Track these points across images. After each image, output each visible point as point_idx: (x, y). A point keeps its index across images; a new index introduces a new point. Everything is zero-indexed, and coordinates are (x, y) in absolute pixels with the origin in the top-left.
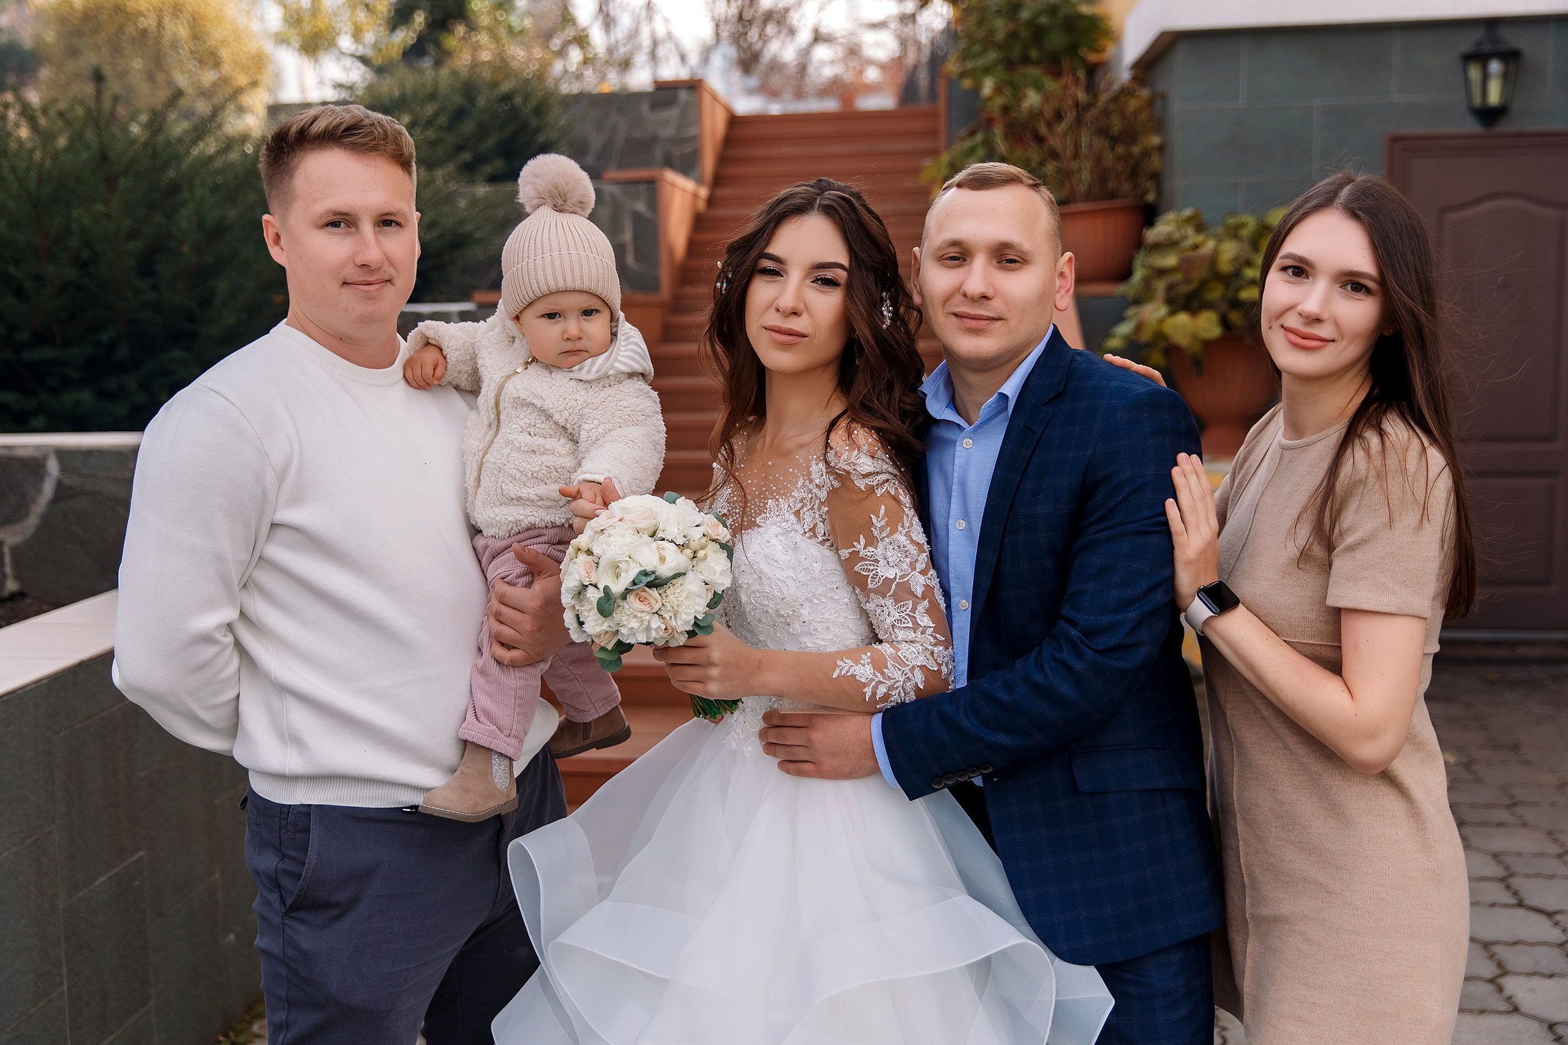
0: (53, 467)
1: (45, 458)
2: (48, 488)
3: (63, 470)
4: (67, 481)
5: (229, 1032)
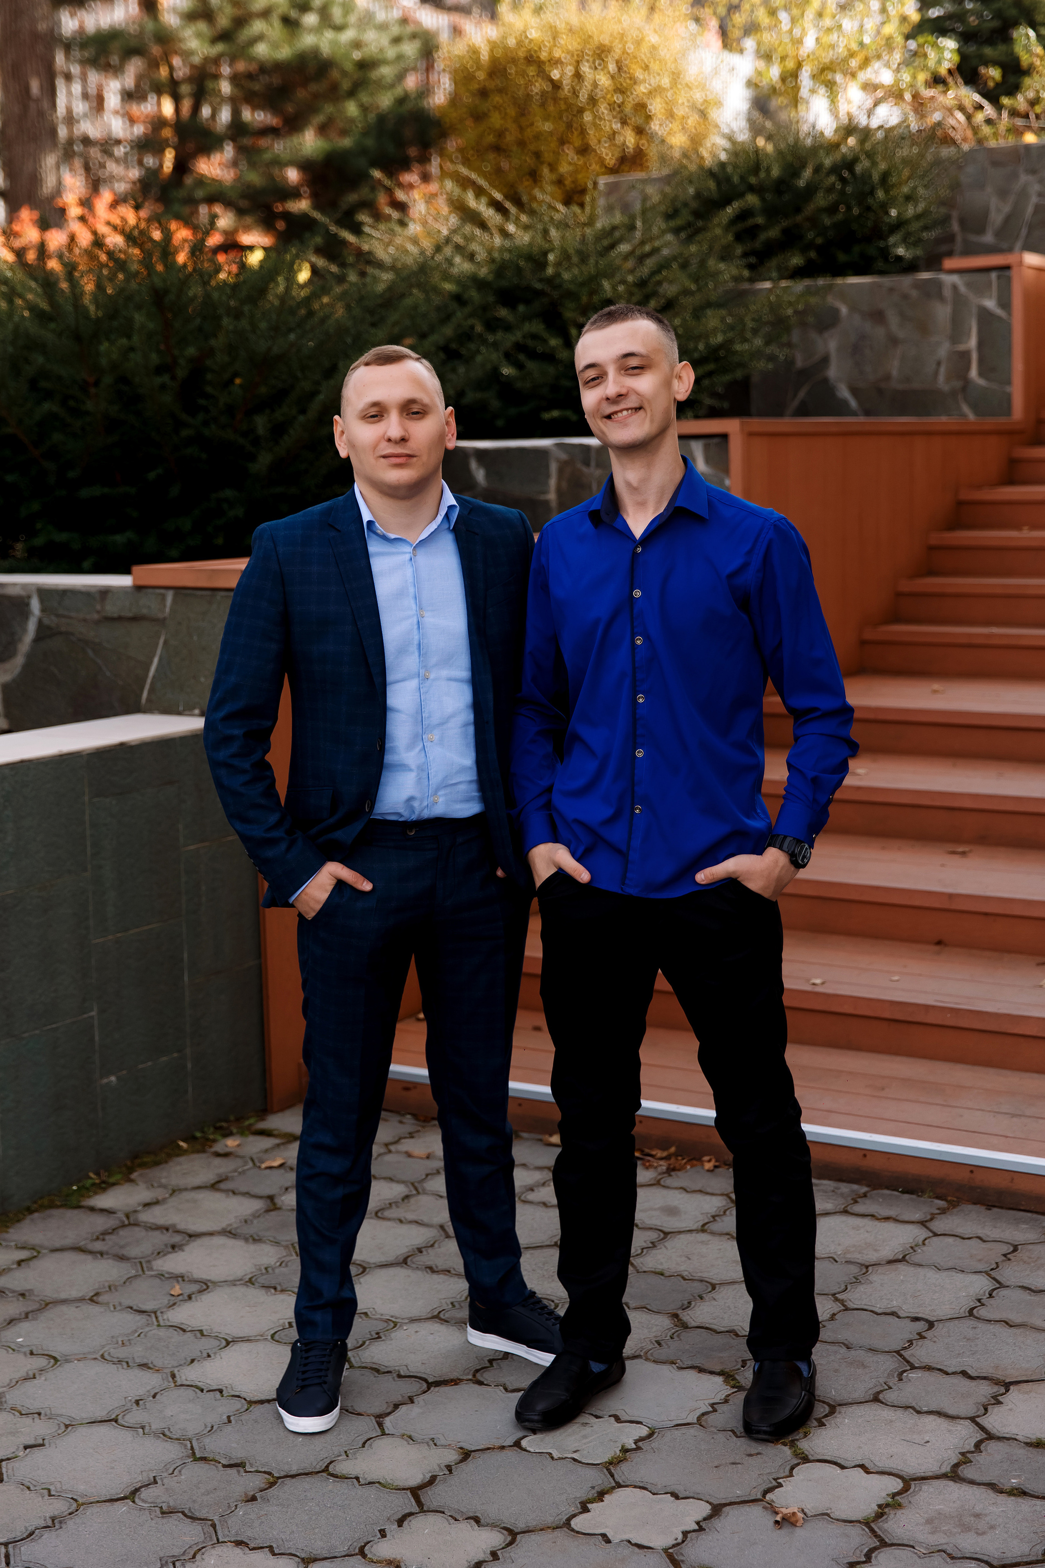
0: (35, 605)
1: (29, 597)
2: (32, 626)
3: (43, 610)
4: (46, 621)
5: (102, 1172)
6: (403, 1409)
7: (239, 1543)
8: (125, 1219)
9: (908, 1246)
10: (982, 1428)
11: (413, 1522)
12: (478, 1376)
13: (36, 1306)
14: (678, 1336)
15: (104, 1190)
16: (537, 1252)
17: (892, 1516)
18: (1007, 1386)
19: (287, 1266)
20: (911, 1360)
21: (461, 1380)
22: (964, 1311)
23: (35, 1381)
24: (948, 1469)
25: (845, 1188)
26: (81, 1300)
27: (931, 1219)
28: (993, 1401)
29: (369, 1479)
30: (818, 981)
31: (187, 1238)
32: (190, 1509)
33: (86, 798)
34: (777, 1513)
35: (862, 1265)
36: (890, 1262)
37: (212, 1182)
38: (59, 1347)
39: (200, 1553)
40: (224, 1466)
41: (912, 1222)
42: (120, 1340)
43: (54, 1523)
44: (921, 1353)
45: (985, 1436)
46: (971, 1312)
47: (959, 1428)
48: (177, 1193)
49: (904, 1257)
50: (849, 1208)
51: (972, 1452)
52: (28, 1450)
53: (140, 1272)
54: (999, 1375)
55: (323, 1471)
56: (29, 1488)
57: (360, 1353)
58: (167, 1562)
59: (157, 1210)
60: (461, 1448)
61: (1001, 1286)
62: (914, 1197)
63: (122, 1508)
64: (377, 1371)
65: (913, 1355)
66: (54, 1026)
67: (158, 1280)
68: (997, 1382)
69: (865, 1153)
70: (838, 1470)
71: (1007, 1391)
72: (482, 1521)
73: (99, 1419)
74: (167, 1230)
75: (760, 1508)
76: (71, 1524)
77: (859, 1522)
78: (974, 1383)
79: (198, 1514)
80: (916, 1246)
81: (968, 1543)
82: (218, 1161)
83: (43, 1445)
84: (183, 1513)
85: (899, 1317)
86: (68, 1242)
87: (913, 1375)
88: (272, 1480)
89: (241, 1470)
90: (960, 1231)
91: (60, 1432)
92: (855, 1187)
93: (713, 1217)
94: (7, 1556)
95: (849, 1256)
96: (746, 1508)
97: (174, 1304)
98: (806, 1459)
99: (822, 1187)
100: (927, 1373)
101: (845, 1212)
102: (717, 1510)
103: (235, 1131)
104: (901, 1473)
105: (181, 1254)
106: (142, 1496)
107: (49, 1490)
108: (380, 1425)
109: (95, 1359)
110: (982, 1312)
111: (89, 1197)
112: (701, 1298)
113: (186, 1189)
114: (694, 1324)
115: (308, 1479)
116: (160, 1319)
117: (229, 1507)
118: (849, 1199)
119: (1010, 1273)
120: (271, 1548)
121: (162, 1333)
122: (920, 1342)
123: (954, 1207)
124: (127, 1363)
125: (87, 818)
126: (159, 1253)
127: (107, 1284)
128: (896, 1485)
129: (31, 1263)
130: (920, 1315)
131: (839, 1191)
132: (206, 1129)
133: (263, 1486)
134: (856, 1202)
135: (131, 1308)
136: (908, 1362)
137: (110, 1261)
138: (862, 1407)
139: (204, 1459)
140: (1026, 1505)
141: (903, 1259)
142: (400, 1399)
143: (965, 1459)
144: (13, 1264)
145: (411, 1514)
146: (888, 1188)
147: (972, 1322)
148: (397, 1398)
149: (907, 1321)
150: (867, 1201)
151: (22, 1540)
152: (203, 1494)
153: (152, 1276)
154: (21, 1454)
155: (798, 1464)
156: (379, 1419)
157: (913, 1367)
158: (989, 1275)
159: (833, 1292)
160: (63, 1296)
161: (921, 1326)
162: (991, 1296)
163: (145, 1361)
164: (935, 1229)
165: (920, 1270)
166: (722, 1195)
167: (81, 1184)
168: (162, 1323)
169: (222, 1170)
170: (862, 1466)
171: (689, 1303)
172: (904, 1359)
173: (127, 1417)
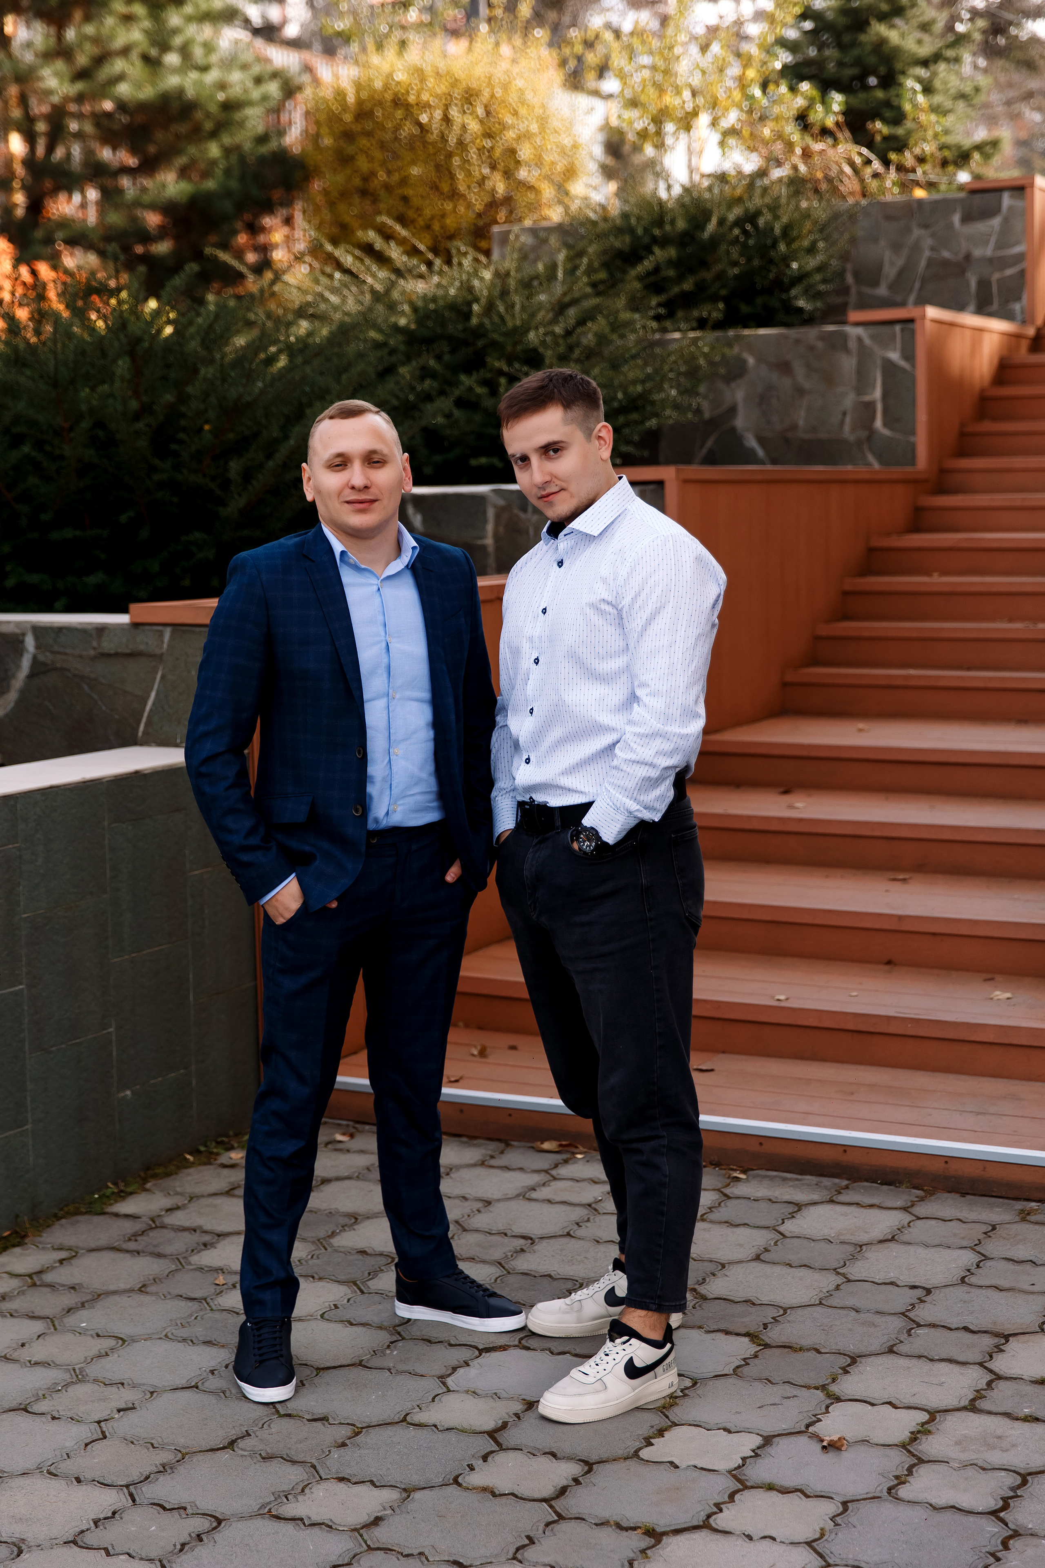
0: (30, 643)
1: (24, 634)
2: (26, 664)
3: (37, 647)
4: (40, 657)
5: (119, 1181)
6: (461, 1371)
7: (341, 1479)
8: (151, 1222)
9: (895, 1228)
10: (991, 1371)
11: (496, 1457)
12: (523, 1342)
13: (89, 1297)
14: (700, 1306)
15: (123, 1198)
16: (552, 1241)
17: (924, 1440)
18: (1007, 1338)
19: (318, 1258)
20: (917, 1319)
21: (509, 1346)
22: (956, 1279)
23: (109, 1358)
24: (967, 1403)
25: (827, 1182)
26: (131, 1290)
27: (912, 1206)
28: (996, 1350)
29: (446, 1426)
30: (782, 997)
31: (216, 1238)
32: (287, 1455)
33: (106, 823)
34: (822, 1441)
35: (856, 1245)
36: (881, 1242)
37: (227, 1189)
38: (124, 1329)
39: (308, 1488)
40: (309, 1420)
41: (896, 1209)
42: (179, 1322)
43: (164, 1469)
44: (923, 1313)
45: (994, 1377)
46: (963, 1279)
47: (970, 1371)
48: (195, 1199)
49: (893, 1237)
50: (834, 1198)
51: (985, 1390)
52: (122, 1413)
53: (180, 1267)
54: (998, 1329)
55: (402, 1421)
56: (132, 1443)
57: (409, 1328)
58: (279, 1496)
59: (179, 1214)
60: (524, 1400)
61: (986, 1258)
62: (892, 1187)
63: (225, 1455)
64: (430, 1341)
65: (917, 1316)
66: (78, 1041)
67: (198, 1273)
68: (997, 1335)
69: (845, 1148)
70: (870, 1407)
71: (1007, 1341)
72: (558, 1455)
73: (180, 1386)
74: (195, 1231)
75: (806, 1437)
76: (181, 1469)
77: (897, 1445)
78: (976, 1336)
79: (295, 1458)
80: (903, 1227)
81: (996, 1458)
82: (226, 1171)
83: (134, 1408)
84: (282, 1458)
85: (898, 1286)
86: (103, 1242)
87: (920, 1331)
88: (357, 1430)
89: (326, 1423)
90: (940, 1214)
91: (147, 1397)
92: (837, 1181)
93: (710, 1208)
94: (131, 1495)
95: (842, 1237)
96: (793, 1439)
97: (222, 1292)
98: (838, 1400)
99: (805, 1182)
100: (933, 1330)
101: (831, 1201)
102: (768, 1440)
103: (236, 1145)
104: (926, 1408)
105: (213, 1250)
106: (240, 1446)
107: (152, 1445)
108: (444, 1384)
109: (160, 1338)
110: (973, 1280)
111: (111, 1205)
112: (714, 1275)
113: (203, 1196)
114: (711, 1296)
115: (390, 1428)
116: (211, 1304)
117: (323, 1452)
118: (833, 1190)
119: (991, 1247)
120: (372, 1482)
121: (217, 1315)
122: (922, 1305)
123: (931, 1195)
124: (192, 1341)
125: (106, 842)
126: (193, 1251)
127: (151, 1278)
128: (924, 1417)
129: (73, 1261)
130: (917, 1284)
131: (822, 1185)
132: (209, 1143)
133: (349, 1434)
134: (840, 1193)
135: (181, 1296)
136: (914, 1321)
137: (148, 1258)
138: (880, 1358)
139: (289, 1415)
140: (1039, 1428)
141: (893, 1239)
142: (457, 1363)
143: (979, 1395)
144: (55, 1262)
145: (492, 1452)
146: (867, 1180)
147: (964, 1288)
148: (455, 1363)
149: (907, 1289)
150: (850, 1192)
151: (141, 1482)
152: (296, 1443)
153: (192, 1270)
154: (116, 1416)
155: (832, 1403)
156: (442, 1379)
157: (919, 1325)
158: (974, 1250)
159: (834, 1267)
160: (112, 1288)
161: (919, 1293)
162: (978, 1266)
163: (208, 1339)
164: (917, 1214)
165: (910, 1247)
166: (714, 1190)
167: (102, 1193)
168: (214, 1308)
169: (232, 1179)
170: (890, 1403)
171: (704, 1279)
172: (910, 1319)
173: (206, 1384)
